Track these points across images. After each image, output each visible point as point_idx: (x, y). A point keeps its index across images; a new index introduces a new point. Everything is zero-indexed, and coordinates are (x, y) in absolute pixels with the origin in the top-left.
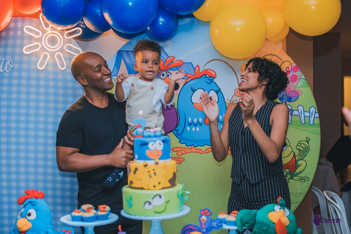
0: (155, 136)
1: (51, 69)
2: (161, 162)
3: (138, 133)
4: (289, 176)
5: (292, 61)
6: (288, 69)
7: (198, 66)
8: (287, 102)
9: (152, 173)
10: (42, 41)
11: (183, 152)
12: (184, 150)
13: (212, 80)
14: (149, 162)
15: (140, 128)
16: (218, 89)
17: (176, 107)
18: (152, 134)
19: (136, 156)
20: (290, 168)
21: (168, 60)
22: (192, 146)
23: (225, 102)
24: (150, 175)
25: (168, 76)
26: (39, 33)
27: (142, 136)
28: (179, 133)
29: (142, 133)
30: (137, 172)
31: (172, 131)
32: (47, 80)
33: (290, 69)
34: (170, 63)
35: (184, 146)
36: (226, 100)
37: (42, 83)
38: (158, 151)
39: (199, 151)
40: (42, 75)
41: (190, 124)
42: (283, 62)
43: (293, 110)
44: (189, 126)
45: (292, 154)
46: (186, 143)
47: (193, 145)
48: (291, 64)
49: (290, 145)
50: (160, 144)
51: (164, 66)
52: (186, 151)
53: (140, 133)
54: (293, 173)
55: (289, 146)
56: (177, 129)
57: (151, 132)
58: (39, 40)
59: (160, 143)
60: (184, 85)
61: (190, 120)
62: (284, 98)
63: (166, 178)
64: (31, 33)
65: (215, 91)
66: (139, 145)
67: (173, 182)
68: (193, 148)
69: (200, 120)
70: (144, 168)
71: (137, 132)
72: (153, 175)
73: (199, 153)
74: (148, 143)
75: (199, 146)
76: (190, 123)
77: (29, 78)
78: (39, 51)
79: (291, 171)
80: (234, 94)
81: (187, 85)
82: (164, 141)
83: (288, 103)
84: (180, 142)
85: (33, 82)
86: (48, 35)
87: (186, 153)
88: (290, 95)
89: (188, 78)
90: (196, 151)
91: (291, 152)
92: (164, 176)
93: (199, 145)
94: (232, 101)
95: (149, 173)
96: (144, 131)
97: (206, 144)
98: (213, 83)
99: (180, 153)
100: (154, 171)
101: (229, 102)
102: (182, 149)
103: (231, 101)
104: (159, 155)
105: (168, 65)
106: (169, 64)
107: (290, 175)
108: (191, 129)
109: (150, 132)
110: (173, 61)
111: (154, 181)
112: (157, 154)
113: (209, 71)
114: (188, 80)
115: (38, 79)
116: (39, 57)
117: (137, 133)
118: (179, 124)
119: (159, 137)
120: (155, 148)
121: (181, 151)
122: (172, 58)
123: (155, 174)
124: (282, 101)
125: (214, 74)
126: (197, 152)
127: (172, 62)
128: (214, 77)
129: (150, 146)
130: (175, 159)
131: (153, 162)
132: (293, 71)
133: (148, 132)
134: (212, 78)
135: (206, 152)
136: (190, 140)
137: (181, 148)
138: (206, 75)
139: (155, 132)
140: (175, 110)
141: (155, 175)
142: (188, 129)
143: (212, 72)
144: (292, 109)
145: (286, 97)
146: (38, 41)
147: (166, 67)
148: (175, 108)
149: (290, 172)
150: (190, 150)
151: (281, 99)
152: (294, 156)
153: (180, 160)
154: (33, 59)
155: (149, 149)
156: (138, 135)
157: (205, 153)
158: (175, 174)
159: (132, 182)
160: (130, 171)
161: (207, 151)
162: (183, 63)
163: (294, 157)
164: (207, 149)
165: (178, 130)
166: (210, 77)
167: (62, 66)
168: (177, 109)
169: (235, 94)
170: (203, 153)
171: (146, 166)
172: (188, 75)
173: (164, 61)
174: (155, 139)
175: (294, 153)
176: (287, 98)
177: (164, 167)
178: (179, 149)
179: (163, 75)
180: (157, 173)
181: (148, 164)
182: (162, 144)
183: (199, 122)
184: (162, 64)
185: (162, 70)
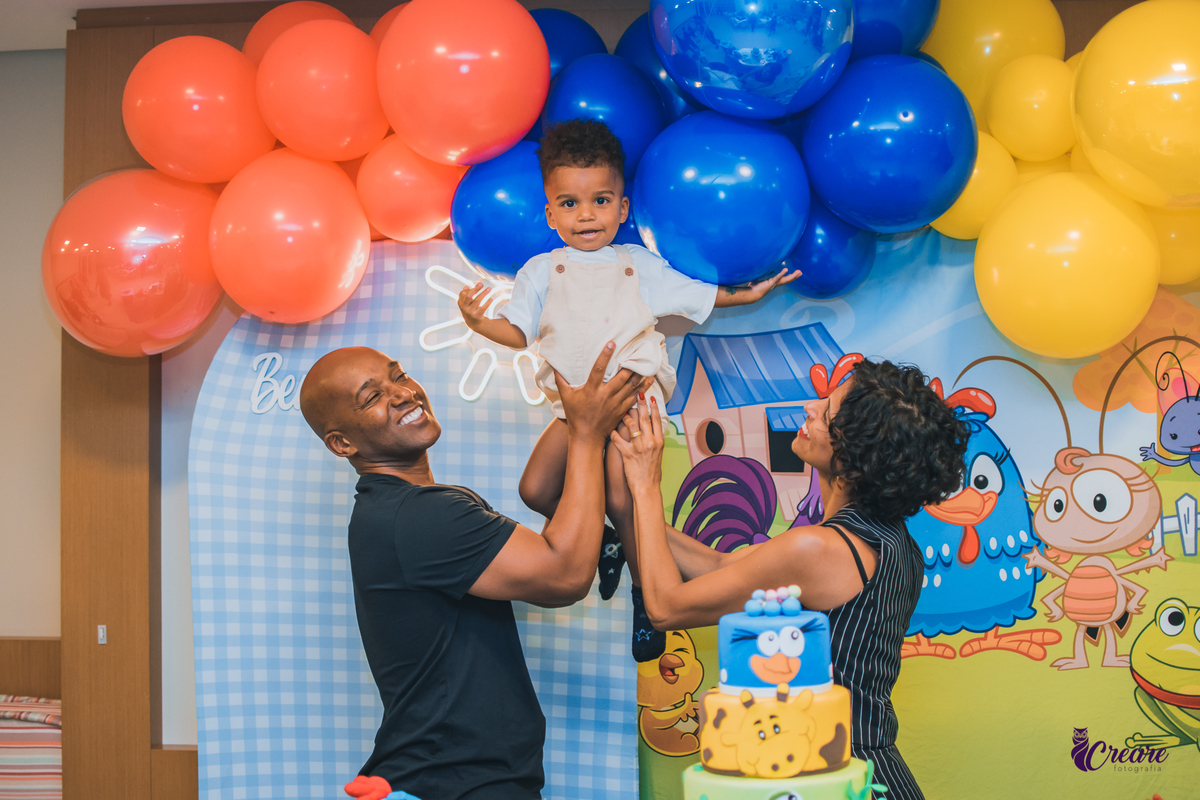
0: (782, 613)
2: (795, 692)
7: (937, 380)
9: (767, 725)
13: (983, 422)
14: (758, 693)
16: (1001, 451)
18: (774, 606)
19: (724, 675)
21: (840, 365)
22: (920, 634)
23: (1025, 494)
24: (761, 732)
30: (724, 723)
34: (849, 374)
36: (1029, 488)
38: (788, 658)
39: (940, 650)
50: (794, 639)
51: (828, 383)
57: (769, 600)
59: (795, 635)
63: (811, 742)
65: (993, 459)
66: (731, 638)
67: (833, 755)
68: (923, 640)
69: (946, 551)
70: (743, 709)
72: (769, 731)
73: (942, 656)
74: (757, 633)
75: (941, 634)
80: (1054, 466)
82: (805, 629)
90: (931, 650)
92: (806, 735)
93: (941, 632)
94: (1046, 490)
95: (759, 727)
97: (963, 627)
98: (985, 431)
100: (774, 721)
101: (1039, 492)
103: (1043, 489)
104: (790, 671)
105: (842, 381)
106: (846, 378)
109: (766, 599)
111: (775, 750)
112: (786, 670)
113: (973, 393)
119: (794, 614)
120: (779, 650)
122: (853, 357)
123: (777, 730)
125: (990, 404)
126: (934, 655)
128: (990, 413)
129: (762, 642)
131: (771, 693)
133: (761, 601)
134: (983, 418)
135: (964, 653)
138: (963, 408)
139: (781, 601)
141: (777, 733)
143: (982, 396)
147: (837, 386)
150: (912, 649)
155: (759, 652)
157: (962, 656)
158: (840, 729)
159: (710, 754)
160: (705, 721)
161: (967, 650)
164: (968, 643)
166: (975, 413)
169: (1056, 467)
170: (954, 657)
171: (749, 704)
173: (829, 367)
174: (778, 621)
177: (805, 710)
180: (783, 728)
181: (757, 700)
182: (801, 636)
183: (942, 561)
184: (824, 376)
185: (822, 398)
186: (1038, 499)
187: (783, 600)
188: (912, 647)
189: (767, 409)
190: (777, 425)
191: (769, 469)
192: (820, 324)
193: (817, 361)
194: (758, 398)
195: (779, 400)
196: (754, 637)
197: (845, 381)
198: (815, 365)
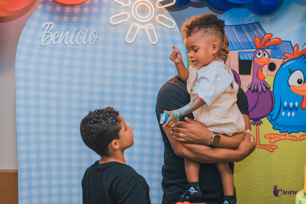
1: (140, 42)
7: (297, 45)
10: (131, 10)
11: (277, 139)
12: (277, 137)
17: (271, 90)
21: (265, 37)
22: (286, 132)
25: (265, 55)
26: (128, 1)
28: (273, 118)
31: (266, 116)
32: (136, 54)
34: (268, 41)
35: (278, 132)
37: (130, 58)
39: (293, 138)
40: (130, 49)
41: (285, 109)
44: (284, 111)
46: (280, 130)
51: (260, 44)
52: (280, 138)
56: (271, 114)
58: (128, 9)
60: (282, 65)
61: (285, 104)
64: (119, 1)
68: (288, 134)
69: (296, 104)
73: (293, 140)
75: (293, 133)
76: (285, 107)
77: (115, 52)
78: (127, 22)
81: (284, 66)
84: (274, 128)
85: (120, 57)
86: (138, 3)
87: (279, 140)
89: (286, 58)
90: (290, 138)
97: (300, 131)
99: (273, 140)
102: (276, 136)
105: (265, 43)
106: (266, 42)
108: (286, 114)
110: (271, 39)
114: (286, 60)
115: (125, 53)
118: (274, 108)
121: (274, 138)
122: (270, 35)
126: (291, 140)
127: (269, 40)
130: (268, 146)
136: (284, 126)
137: (274, 134)
138: (305, 55)
140: (271, 93)
142: (283, 114)
146: (127, 11)
147: (263, 45)
148: (270, 91)
150: (283, 137)
153: (273, 147)
154: (120, 30)
161: (301, 138)
162: (282, 41)
164: (302, 136)
165: (272, 115)
167: (154, 39)
168: (273, 92)
170: (297, 140)
172: (286, 54)
173: (261, 38)
178: (272, 136)
179: (259, 54)
183: (295, 108)
184: (259, 41)
185: (258, 49)
188: (283, 136)
189: (239, 52)
190: (242, 58)
191: (239, 74)
192: (258, 22)
194: (236, 48)
195: (243, 49)
197: (266, 43)
198: (256, 37)
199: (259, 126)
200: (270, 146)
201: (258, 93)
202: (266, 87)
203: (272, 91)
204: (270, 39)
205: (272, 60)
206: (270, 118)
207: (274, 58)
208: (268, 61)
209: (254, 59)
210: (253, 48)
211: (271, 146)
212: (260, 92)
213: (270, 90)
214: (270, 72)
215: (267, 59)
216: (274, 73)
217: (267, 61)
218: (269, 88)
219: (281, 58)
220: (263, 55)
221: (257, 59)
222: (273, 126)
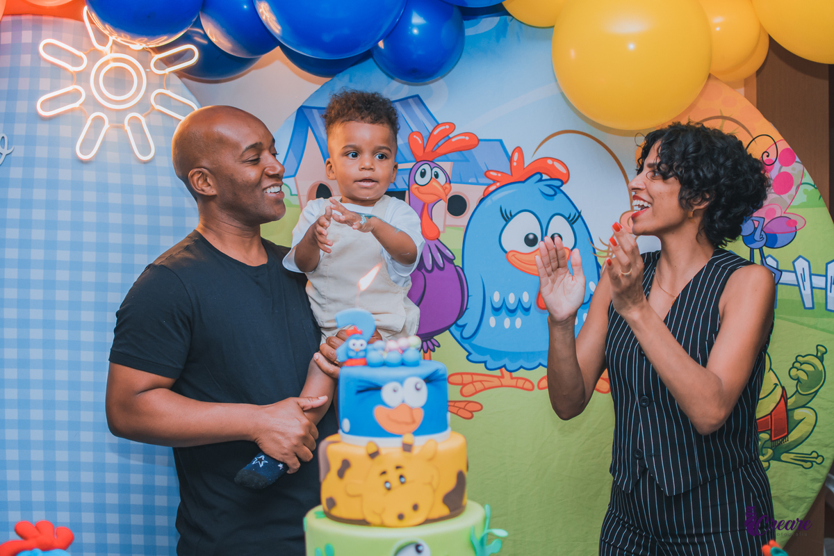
0: (403, 364)
1: (113, 157)
2: (420, 442)
3: (352, 354)
4: (770, 452)
5: (777, 136)
6: (768, 156)
7: (518, 149)
8: (764, 248)
9: (393, 476)
10: (88, 81)
11: (479, 386)
12: (481, 381)
13: (558, 187)
14: (383, 444)
15: (357, 339)
16: (573, 212)
17: (458, 262)
18: (394, 357)
19: (346, 424)
20: (771, 430)
21: (435, 133)
22: (503, 369)
23: (594, 249)
24: (386, 482)
25: (437, 176)
26: (81, 58)
27: (363, 361)
28: (467, 332)
29: (362, 354)
30: (348, 473)
31: (448, 328)
32: (102, 188)
33: (773, 157)
34: (443, 141)
35: (480, 368)
36: (597, 244)
37: (90, 197)
38: (411, 409)
39: (520, 383)
40: (89, 176)
41: (496, 310)
42: (752, 137)
43: (781, 271)
44: (495, 315)
45: (779, 391)
46: (485, 362)
47: (504, 366)
48: (775, 143)
49: (772, 367)
50: (418, 389)
51: (424, 149)
52: (487, 384)
53: (357, 353)
54: (781, 442)
55: (771, 369)
56: (460, 322)
57: (390, 351)
58: (81, 77)
59: (418, 386)
60: (482, 201)
61: (497, 298)
62: (757, 237)
63: (434, 491)
64: (60, 59)
65: (567, 219)
66: (354, 391)
67: (454, 502)
68: (506, 374)
69: (526, 298)
70: (369, 461)
71: (348, 349)
72: (395, 481)
73: (523, 388)
74: (380, 384)
75: (522, 369)
76: (497, 306)
77: (52, 184)
78: (80, 109)
79: (773, 439)
81: (488, 202)
82: (429, 380)
83: (766, 251)
84: (470, 357)
85: (65, 195)
86: (106, 63)
87: (485, 389)
88: (774, 227)
89: (491, 182)
90: (513, 382)
91: (776, 385)
92: (430, 484)
93: (521, 367)
95: (385, 478)
96: (370, 347)
97: (540, 364)
98: (559, 195)
100: (400, 472)
101: (606, 248)
102: (476, 378)
104: (414, 422)
105: (437, 147)
106: (440, 144)
107: (771, 448)
108: (500, 323)
109: (387, 349)
111: (401, 500)
112: (409, 420)
113: (550, 162)
114: (493, 188)
115: (77, 186)
116: (81, 126)
117: (347, 355)
118: (466, 309)
120: (403, 402)
121: (472, 382)
122: (447, 127)
123: (403, 480)
124: (752, 246)
125: (564, 171)
126: (516, 387)
127: (447, 138)
128: (564, 180)
129: (387, 393)
130: (457, 404)
131: (397, 443)
132: (780, 162)
133: (381, 352)
134: (558, 183)
135: (541, 387)
136: (497, 355)
137: (472, 374)
138: (541, 174)
140: (457, 270)
141: (402, 483)
142: (492, 321)
143: (557, 165)
144: (780, 268)
145: (763, 233)
146: (78, 83)
147: (432, 151)
148: (455, 266)
149: (772, 441)
150: (496, 382)
151: (748, 240)
152: (782, 396)
153: (470, 407)
154: (65, 130)
155: (384, 403)
156: (350, 358)
157: (539, 388)
158: (461, 478)
159: (332, 503)
160: (328, 469)
161: (543, 383)
162: (479, 140)
163: (783, 399)
164: (545, 378)
165: (464, 326)
166: (552, 179)
167: (145, 149)
168: (462, 269)
170: (532, 389)
171: (374, 455)
172: (492, 173)
173: (425, 134)
174: (401, 372)
175: (783, 388)
176: (764, 236)
177: (430, 460)
178: (467, 379)
179: (423, 175)
180: (408, 477)
181: (383, 452)
182: (424, 387)
183: (522, 305)
184: (420, 142)
185: (419, 161)
186: (605, 254)
187: (403, 351)
188: (496, 379)
192: (417, 96)
193: (415, 129)
196: (377, 388)
197: (439, 147)
198: (413, 132)
199: (432, 353)
200: (462, 405)
201: (423, 271)
202: (443, 255)
203: (461, 266)
204: (448, 136)
205: (456, 189)
206: (459, 333)
207: (461, 182)
208: (447, 191)
209: (409, 186)
210: (406, 161)
211: (466, 403)
212: (429, 268)
213: (453, 264)
214: (451, 219)
215: (442, 187)
216: (463, 220)
217: (444, 190)
218: (453, 258)
219: (478, 184)
220: (433, 176)
221: (416, 186)
222: (467, 354)
